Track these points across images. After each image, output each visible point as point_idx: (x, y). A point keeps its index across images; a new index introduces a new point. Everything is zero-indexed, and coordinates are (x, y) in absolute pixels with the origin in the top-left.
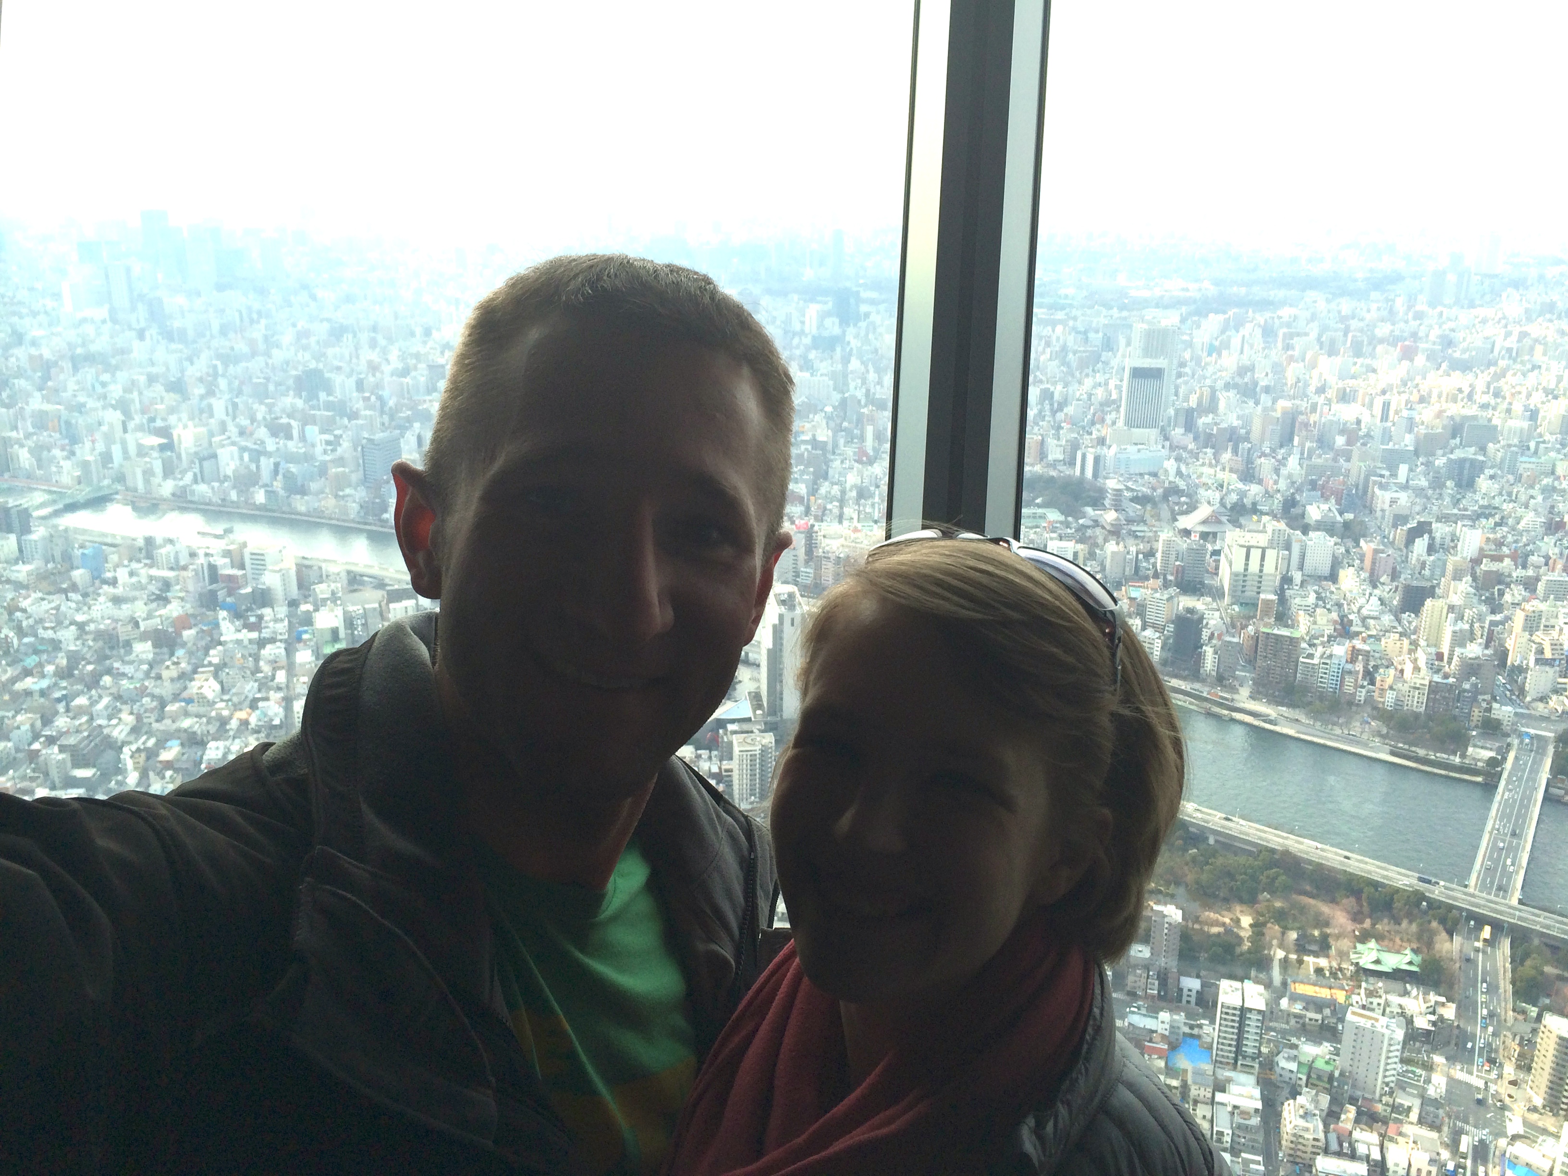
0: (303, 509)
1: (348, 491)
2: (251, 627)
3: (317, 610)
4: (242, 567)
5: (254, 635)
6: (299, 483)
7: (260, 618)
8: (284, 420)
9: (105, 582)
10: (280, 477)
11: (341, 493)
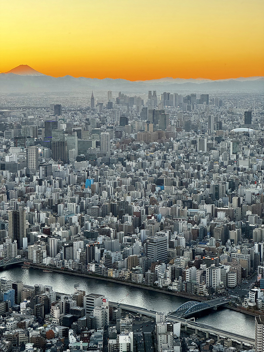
0: (114, 276)
1: (137, 267)
2: (85, 340)
3: (119, 333)
4: (82, 305)
5: (86, 344)
6: (113, 262)
7: (90, 334)
8: (107, 228)
9: (14, 309)
10: (103, 258)
11: (134, 268)
